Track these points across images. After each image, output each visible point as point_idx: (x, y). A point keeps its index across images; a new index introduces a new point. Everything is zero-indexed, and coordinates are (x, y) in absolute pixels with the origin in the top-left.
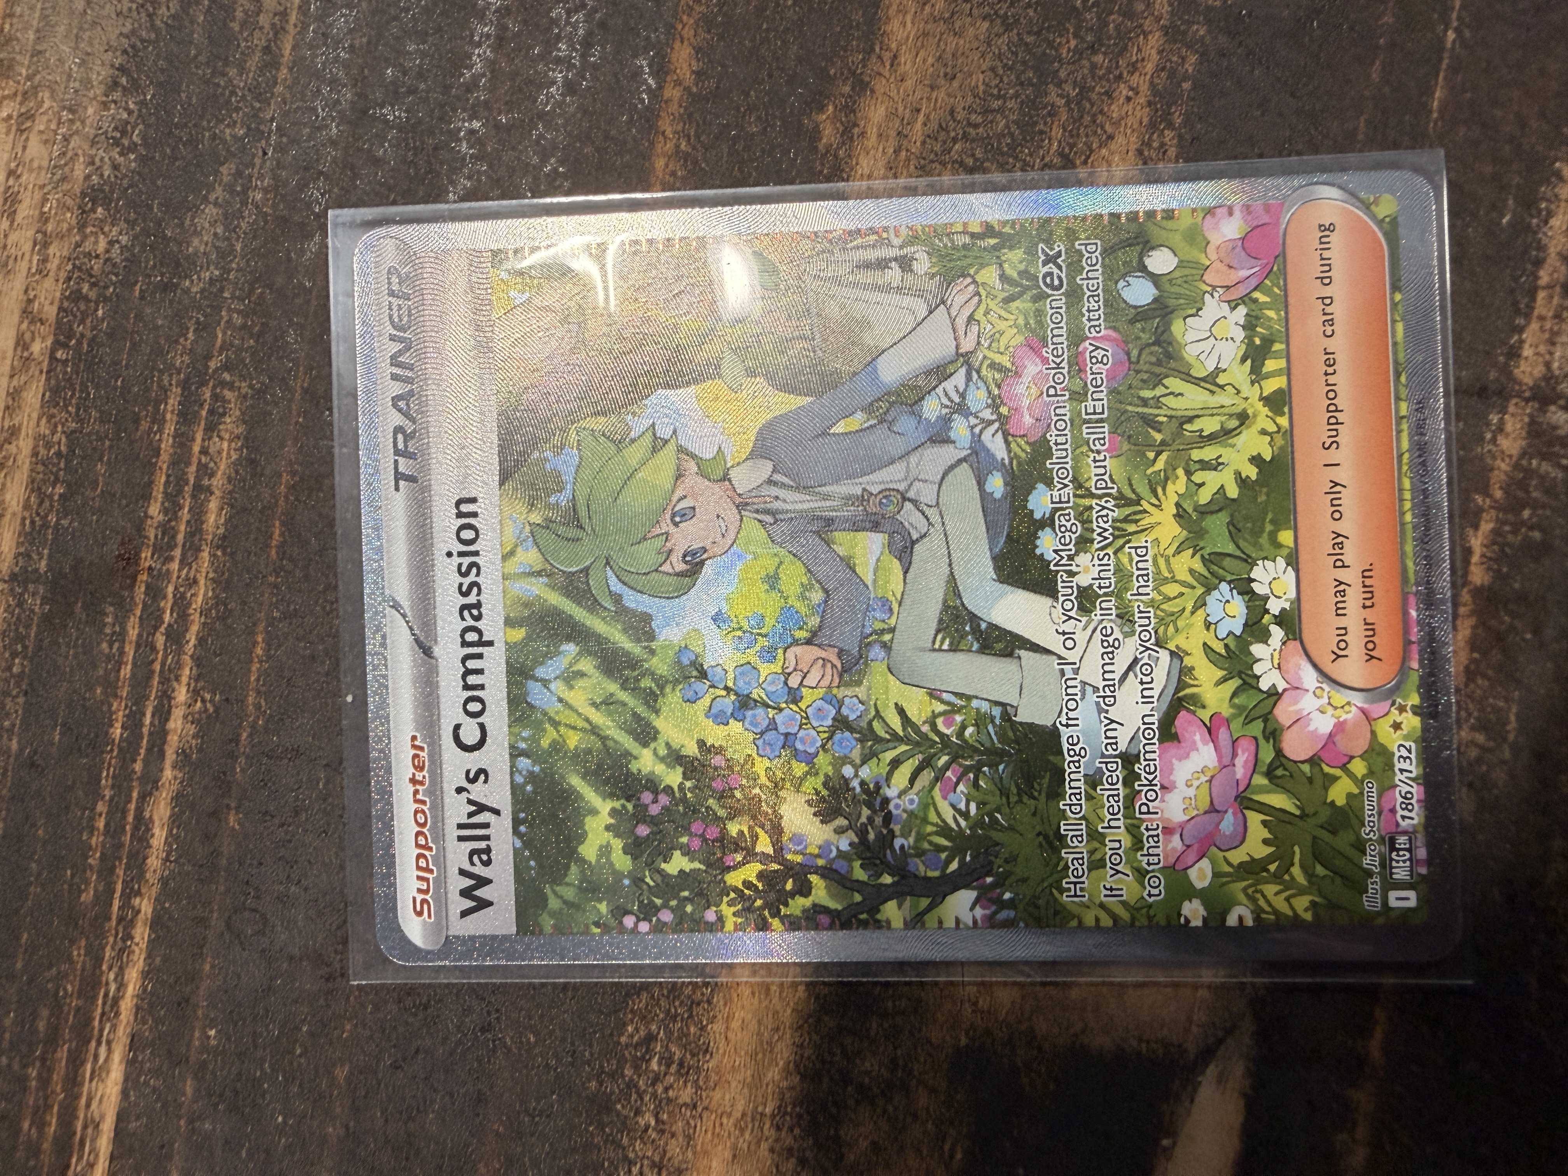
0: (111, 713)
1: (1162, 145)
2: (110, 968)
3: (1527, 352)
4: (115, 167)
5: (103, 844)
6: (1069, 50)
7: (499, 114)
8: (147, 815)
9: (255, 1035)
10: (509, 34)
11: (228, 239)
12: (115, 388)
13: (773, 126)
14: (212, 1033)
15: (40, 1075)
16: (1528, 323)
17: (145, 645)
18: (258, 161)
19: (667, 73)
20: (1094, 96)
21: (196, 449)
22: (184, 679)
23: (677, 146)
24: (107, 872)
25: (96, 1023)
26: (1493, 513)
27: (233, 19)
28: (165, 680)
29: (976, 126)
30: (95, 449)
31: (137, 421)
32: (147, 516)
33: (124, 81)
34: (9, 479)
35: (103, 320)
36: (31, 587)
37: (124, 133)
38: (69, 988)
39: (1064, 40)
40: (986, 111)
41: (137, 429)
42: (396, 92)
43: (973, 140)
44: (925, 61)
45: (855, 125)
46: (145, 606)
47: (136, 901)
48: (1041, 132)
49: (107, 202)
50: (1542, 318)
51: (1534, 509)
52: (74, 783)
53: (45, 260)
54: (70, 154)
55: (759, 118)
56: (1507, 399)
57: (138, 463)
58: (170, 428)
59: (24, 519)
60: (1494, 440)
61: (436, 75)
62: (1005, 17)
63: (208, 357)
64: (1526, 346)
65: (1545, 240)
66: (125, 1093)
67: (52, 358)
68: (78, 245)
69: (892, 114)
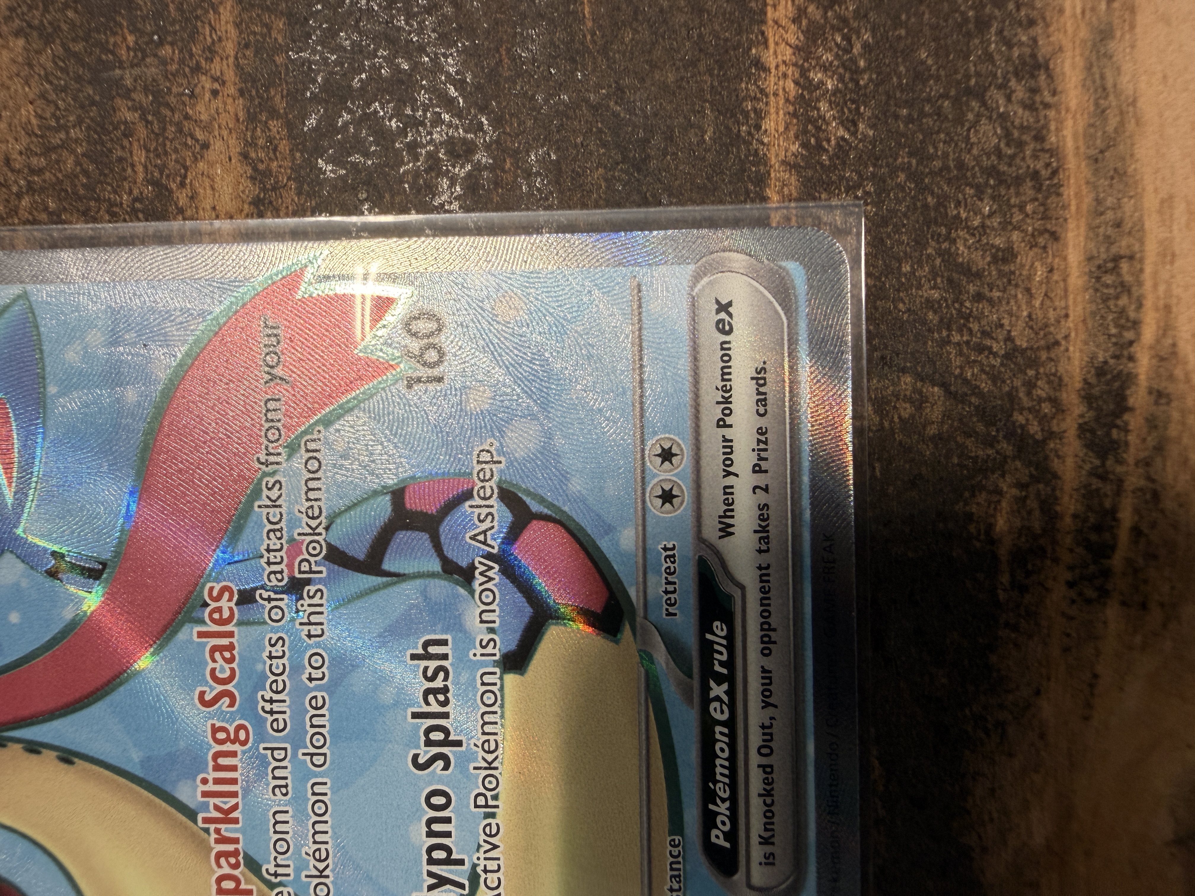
1: (270, 140)
6: (128, 48)
20: (172, 100)
29: (40, 172)
39: (119, 39)
40: (48, 150)
43: (42, 190)
48: (120, 160)
62: (40, 28)
65: (762, 150)
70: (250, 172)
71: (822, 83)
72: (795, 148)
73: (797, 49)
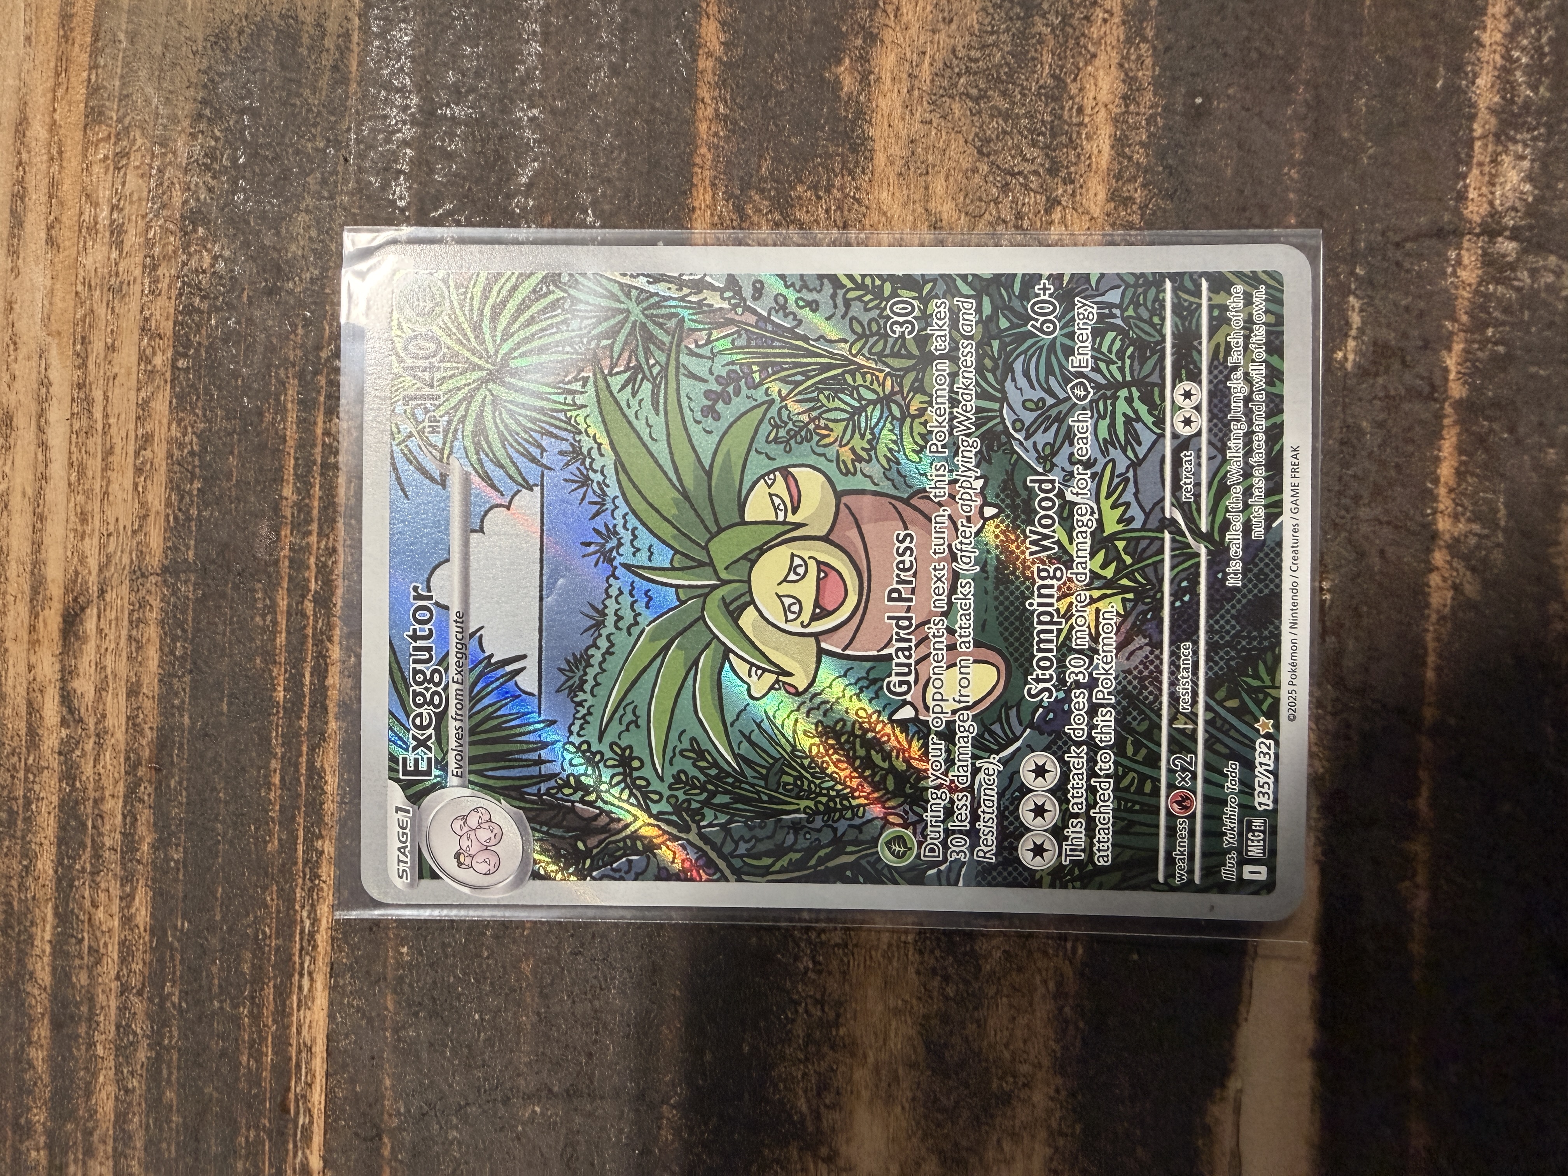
0: (273, 678)
1: (1139, 57)
2: (303, 907)
3: (1472, 194)
4: (210, 190)
5: (281, 797)
7: (554, 100)
8: (318, 765)
9: (444, 946)
10: (552, 29)
11: (322, 241)
12: (237, 388)
13: (799, 83)
14: (405, 950)
15: (251, 1012)
16: (1470, 170)
17: (296, 613)
18: (340, 168)
19: (700, 47)
20: (1075, 22)
21: (319, 431)
22: (336, 639)
23: (717, 110)
24: (287, 821)
25: (297, 958)
26: (1462, 334)
27: (302, 45)
28: (318, 643)
29: (976, 61)
30: (224, 444)
31: (261, 414)
32: (281, 497)
33: (207, 112)
34: (149, 482)
35: (217, 327)
36: (183, 576)
37: (214, 158)
38: (267, 930)
40: (983, 47)
41: (262, 421)
42: (460, 93)
43: (975, 73)
44: (924, 9)
45: (872, 72)
46: (290, 579)
47: (319, 844)
48: (1033, 59)
49: (206, 222)
50: (1481, 164)
51: (1495, 326)
52: (246, 745)
53: (156, 281)
54: (166, 184)
55: (785, 77)
56: (1462, 235)
57: (267, 452)
58: (292, 416)
59: (168, 515)
60: (1454, 274)
61: (492, 74)
63: (318, 348)
64: (1471, 190)
65: (1474, 98)
66: (331, 1016)
67: (174, 367)
68: (184, 264)
69: (902, 59)
70: (1122, 76)
71: (1518, 59)
72: (1497, 99)
73: (1505, 35)
